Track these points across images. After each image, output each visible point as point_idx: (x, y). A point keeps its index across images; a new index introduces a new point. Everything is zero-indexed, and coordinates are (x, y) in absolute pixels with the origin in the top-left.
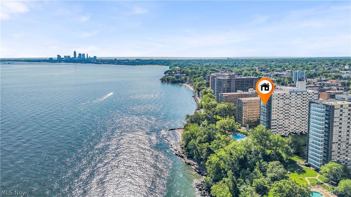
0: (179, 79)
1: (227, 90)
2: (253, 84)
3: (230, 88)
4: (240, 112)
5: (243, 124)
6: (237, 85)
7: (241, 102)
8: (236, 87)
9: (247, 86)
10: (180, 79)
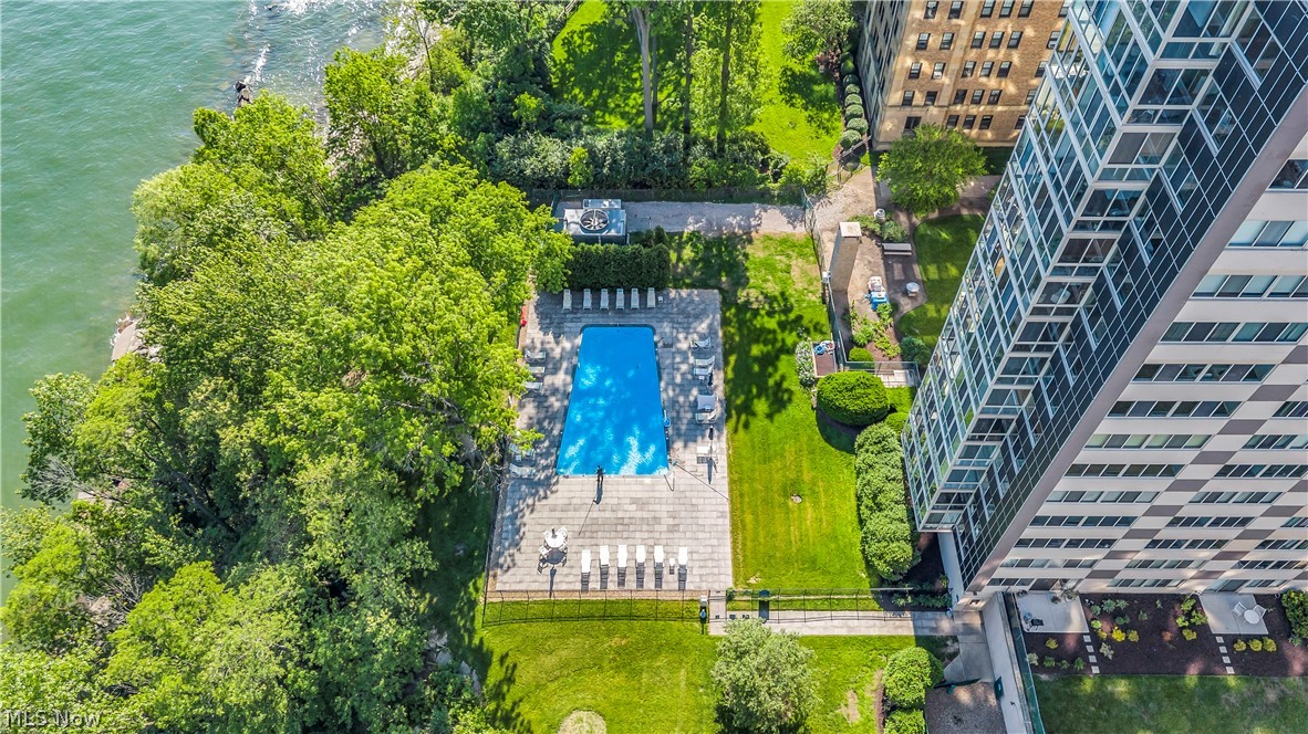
5: (889, 125)
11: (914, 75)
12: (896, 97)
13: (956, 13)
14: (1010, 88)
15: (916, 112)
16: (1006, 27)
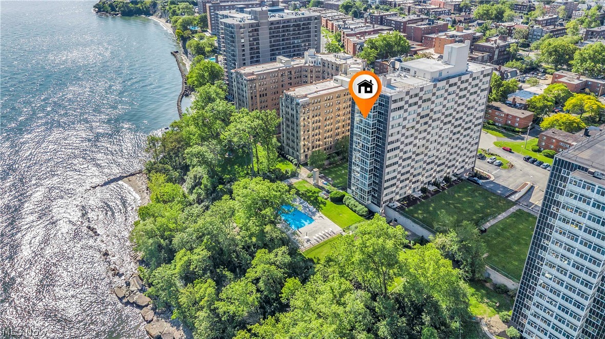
0: (139, 6)
1: (252, 58)
2: (309, 32)
3: (258, 48)
4: (293, 129)
5: (302, 158)
6: (273, 37)
7: (295, 103)
8: (271, 42)
9: (297, 38)
10: (142, 6)
11: (304, 145)
12: (302, 151)
13: (308, 131)
14: (321, 143)
15: (306, 153)
16: (317, 131)
